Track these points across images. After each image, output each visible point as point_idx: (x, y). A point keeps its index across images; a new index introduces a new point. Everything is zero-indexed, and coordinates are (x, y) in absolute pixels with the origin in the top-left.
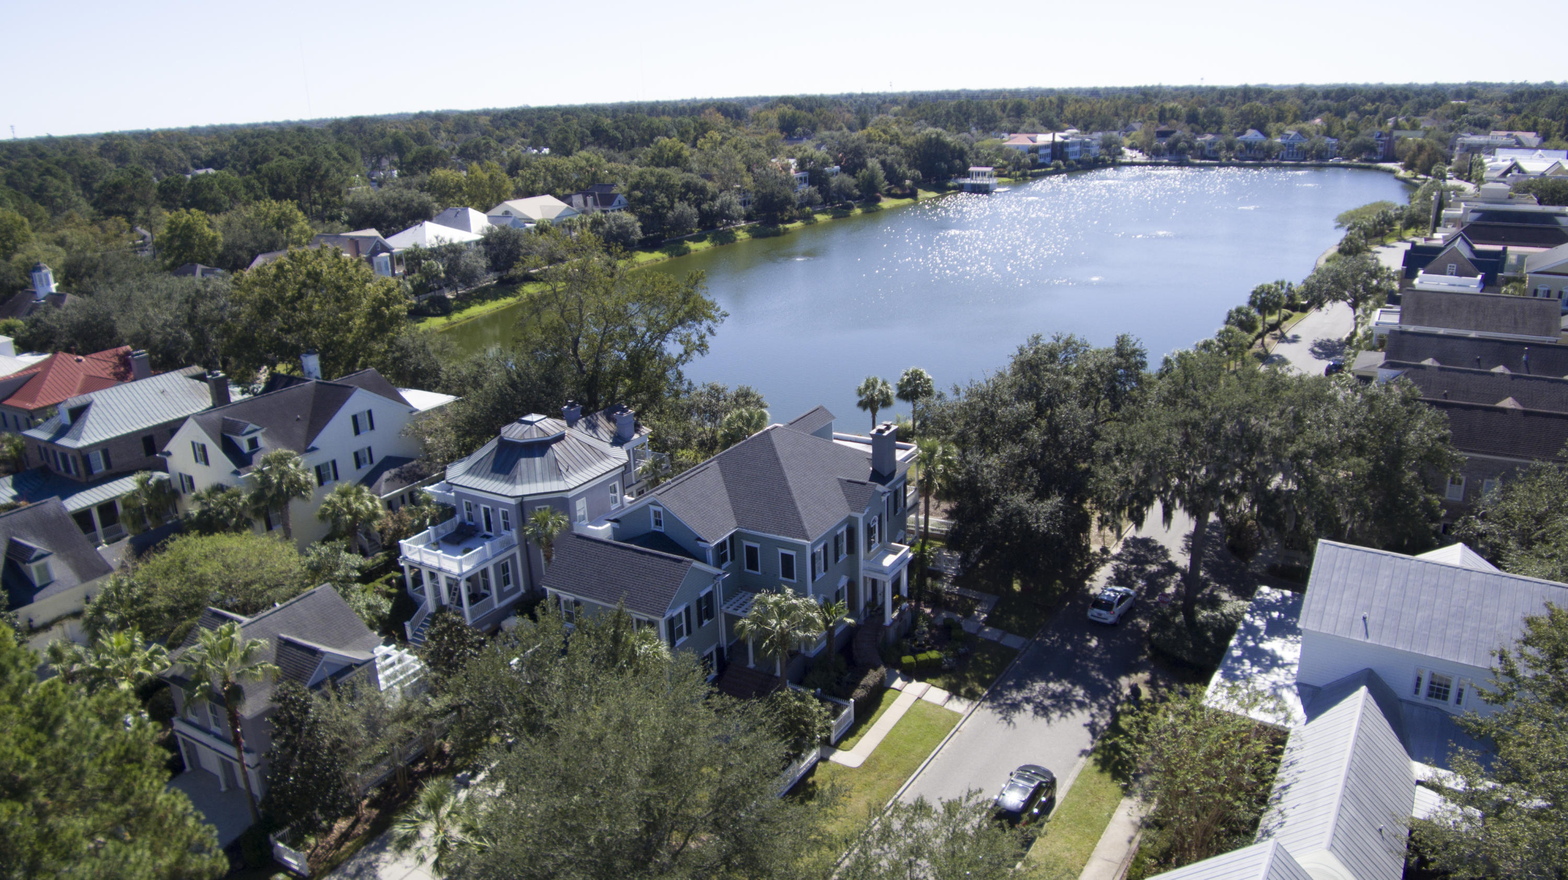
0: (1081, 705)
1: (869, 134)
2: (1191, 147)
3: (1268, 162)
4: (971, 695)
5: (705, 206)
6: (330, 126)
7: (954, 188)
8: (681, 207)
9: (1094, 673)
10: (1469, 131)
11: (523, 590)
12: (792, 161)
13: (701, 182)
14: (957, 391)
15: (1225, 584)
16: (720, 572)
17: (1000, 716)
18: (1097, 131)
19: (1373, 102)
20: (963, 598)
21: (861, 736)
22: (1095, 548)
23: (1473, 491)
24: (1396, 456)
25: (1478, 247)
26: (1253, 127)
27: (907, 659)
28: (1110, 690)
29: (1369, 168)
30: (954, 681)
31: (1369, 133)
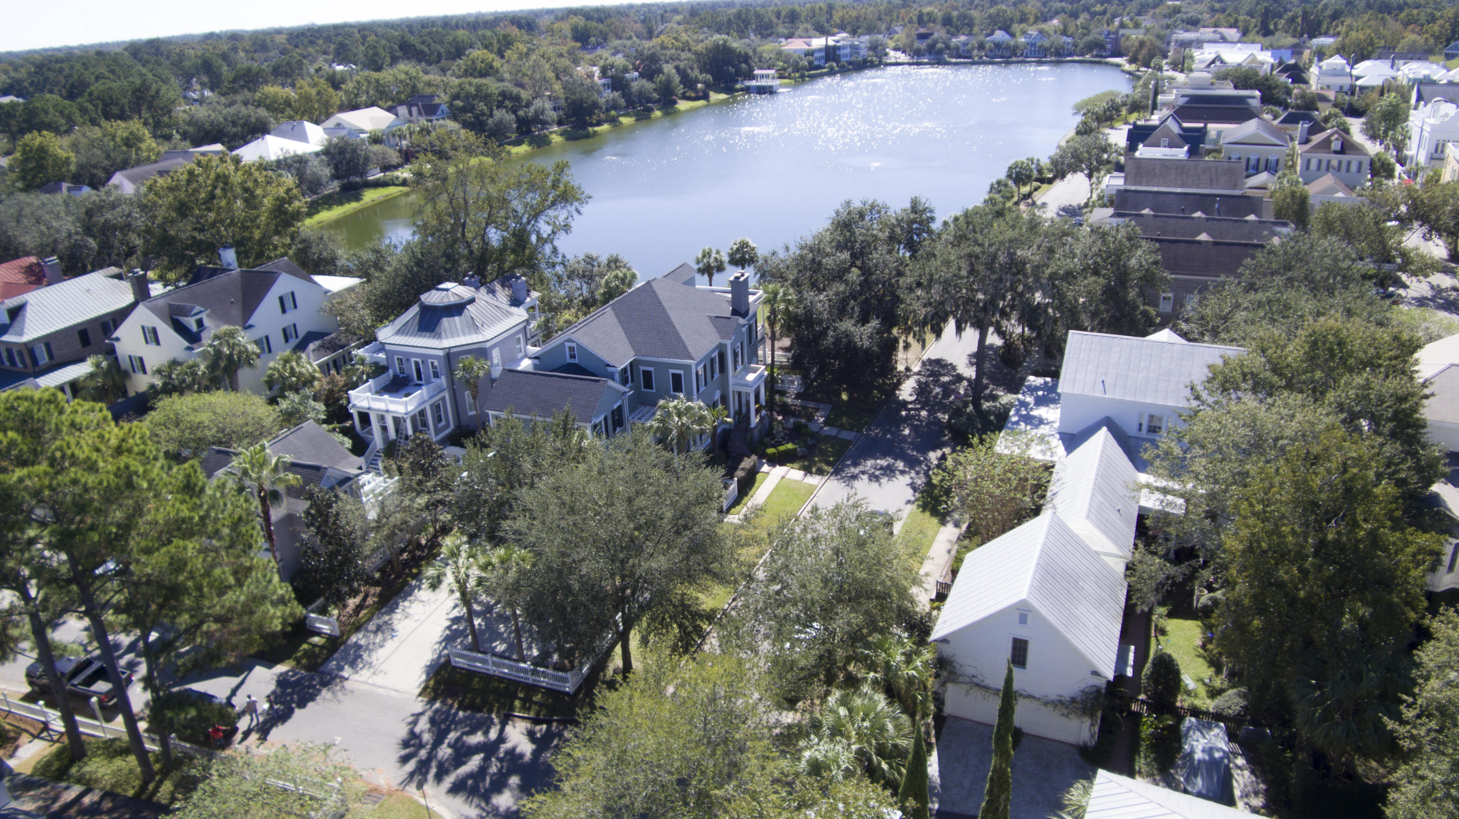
1: (661, 43)
2: (948, 47)
3: (1014, 59)
4: (820, 472)
5: (521, 113)
7: (742, 90)
8: (499, 114)
9: (909, 451)
10: (1182, 29)
11: (452, 426)
12: (595, 68)
13: (515, 90)
14: (787, 249)
15: (1000, 385)
16: (626, 389)
17: (845, 484)
18: (864, 34)
19: (1102, 4)
20: (804, 408)
21: (745, 504)
22: (901, 367)
23: (1179, 303)
24: (1123, 276)
25: (1185, 125)
26: (1000, 29)
27: (770, 451)
28: (923, 461)
29: (1099, 63)
30: (806, 464)
31: (1098, 32)
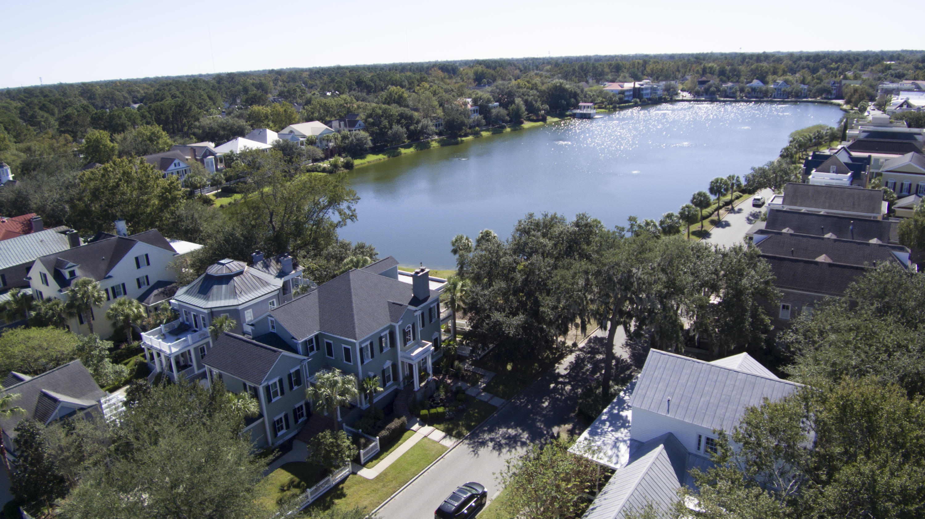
0: (524, 444)
1: (519, 84)
2: (719, 90)
3: (765, 99)
4: (459, 436)
5: (412, 127)
6: (214, 79)
7: (570, 115)
8: (396, 128)
9: (538, 424)
10: (889, 81)
12: (469, 100)
13: (411, 113)
16: (307, 358)
17: (472, 449)
18: (662, 80)
19: (836, 63)
20: (474, 373)
21: (381, 460)
22: (569, 343)
26: (757, 79)
27: (424, 412)
28: (545, 435)
29: (826, 103)
30: (450, 426)
31: (827, 82)
